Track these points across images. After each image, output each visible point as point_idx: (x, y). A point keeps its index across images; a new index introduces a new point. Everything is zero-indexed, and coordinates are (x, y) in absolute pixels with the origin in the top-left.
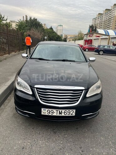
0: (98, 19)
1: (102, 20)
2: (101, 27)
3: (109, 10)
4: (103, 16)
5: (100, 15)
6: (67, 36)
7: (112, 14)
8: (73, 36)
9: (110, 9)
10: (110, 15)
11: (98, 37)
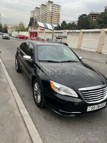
0: (36, 12)
1: (39, 14)
2: (39, 20)
3: (44, 5)
4: (40, 10)
5: (37, 9)
6: (7, 25)
7: (48, 10)
8: (13, 26)
9: (46, 4)
10: (46, 10)
11: (42, 30)
